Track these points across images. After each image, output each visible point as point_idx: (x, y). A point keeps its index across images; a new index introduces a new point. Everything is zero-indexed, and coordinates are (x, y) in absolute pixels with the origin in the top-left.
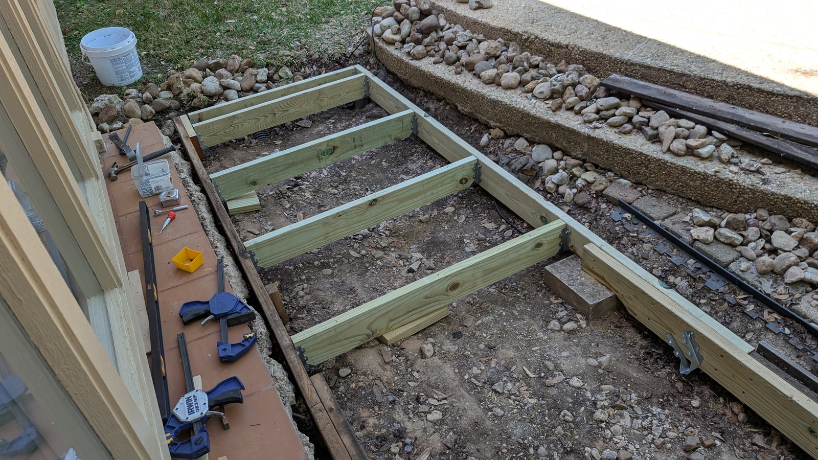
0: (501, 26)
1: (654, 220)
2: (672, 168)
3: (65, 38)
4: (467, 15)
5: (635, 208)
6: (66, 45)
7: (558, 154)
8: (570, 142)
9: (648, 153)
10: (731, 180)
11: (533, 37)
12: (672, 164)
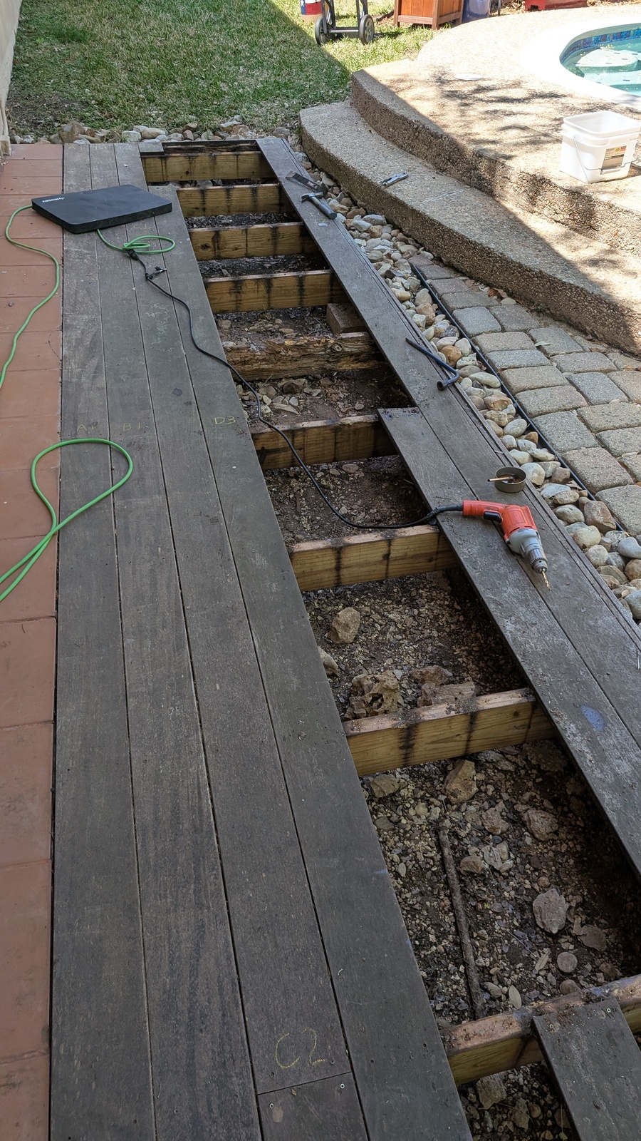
0: (402, 114)
1: (426, 279)
2: (457, 238)
3: (14, 68)
4: (384, 103)
5: (420, 271)
6: (12, 74)
7: (395, 232)
8: (403, 218)
9: (445, 224)
10: (489, 249)
11: (421, 126)
12: (456, 233)
